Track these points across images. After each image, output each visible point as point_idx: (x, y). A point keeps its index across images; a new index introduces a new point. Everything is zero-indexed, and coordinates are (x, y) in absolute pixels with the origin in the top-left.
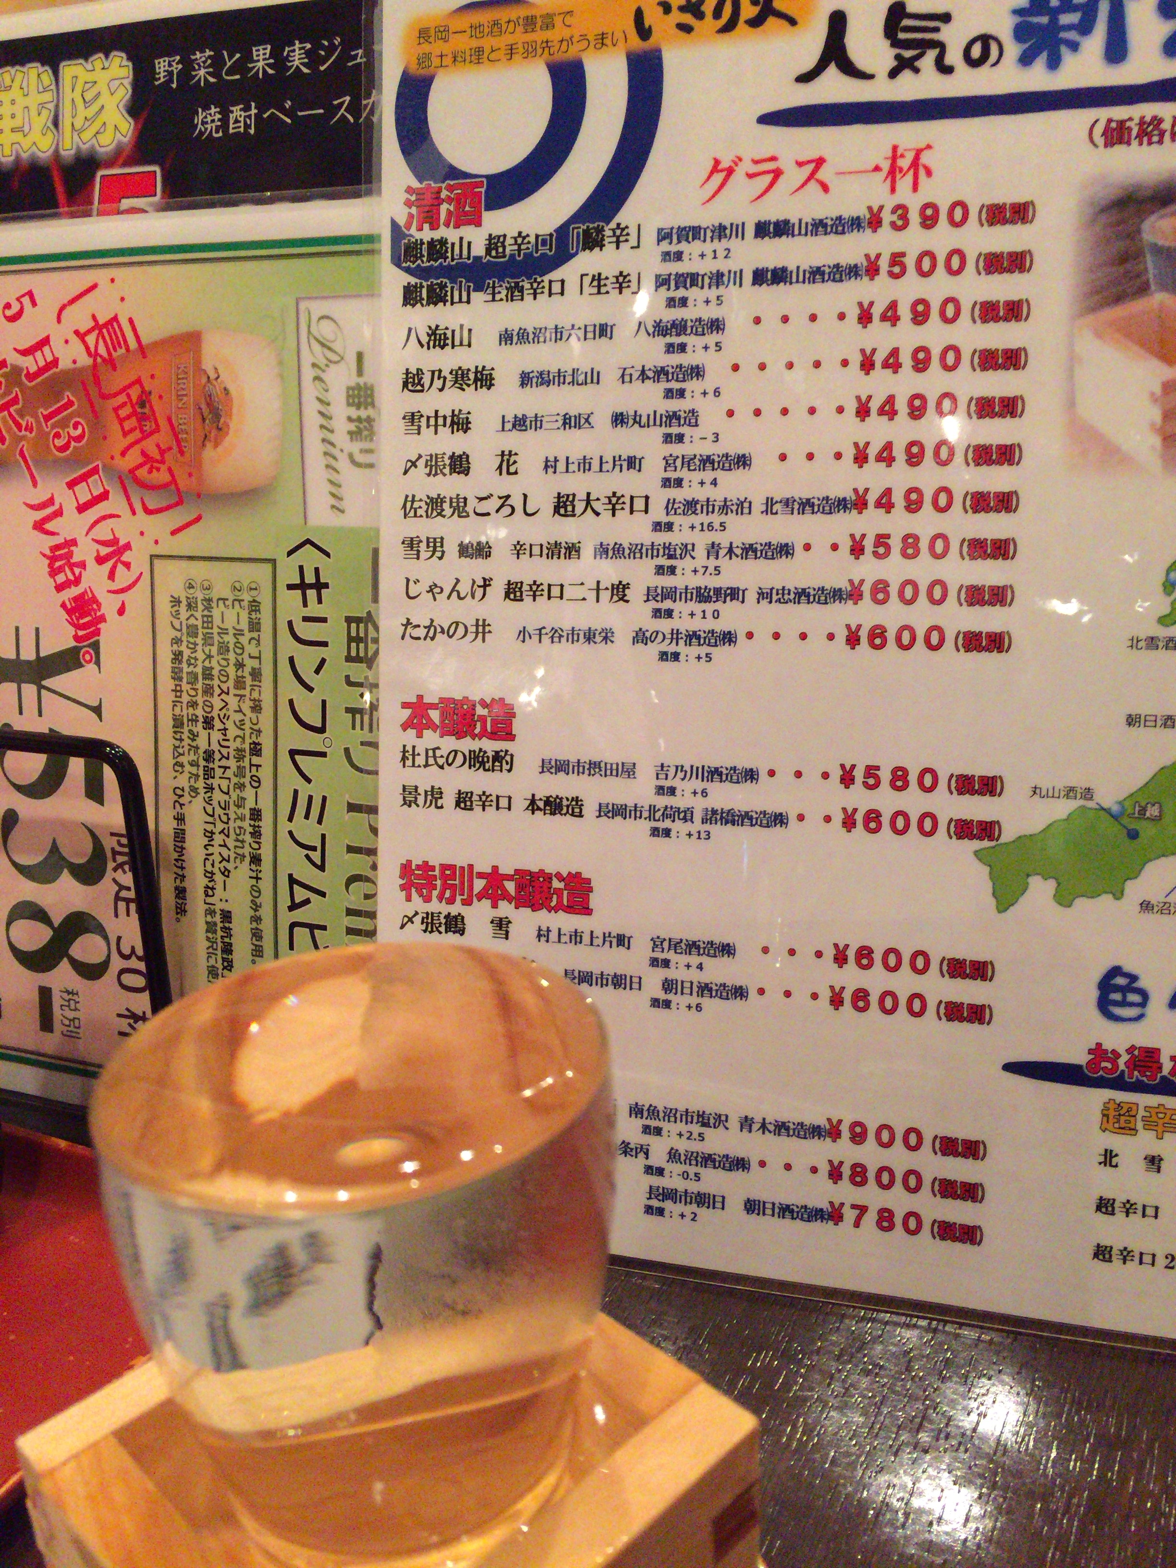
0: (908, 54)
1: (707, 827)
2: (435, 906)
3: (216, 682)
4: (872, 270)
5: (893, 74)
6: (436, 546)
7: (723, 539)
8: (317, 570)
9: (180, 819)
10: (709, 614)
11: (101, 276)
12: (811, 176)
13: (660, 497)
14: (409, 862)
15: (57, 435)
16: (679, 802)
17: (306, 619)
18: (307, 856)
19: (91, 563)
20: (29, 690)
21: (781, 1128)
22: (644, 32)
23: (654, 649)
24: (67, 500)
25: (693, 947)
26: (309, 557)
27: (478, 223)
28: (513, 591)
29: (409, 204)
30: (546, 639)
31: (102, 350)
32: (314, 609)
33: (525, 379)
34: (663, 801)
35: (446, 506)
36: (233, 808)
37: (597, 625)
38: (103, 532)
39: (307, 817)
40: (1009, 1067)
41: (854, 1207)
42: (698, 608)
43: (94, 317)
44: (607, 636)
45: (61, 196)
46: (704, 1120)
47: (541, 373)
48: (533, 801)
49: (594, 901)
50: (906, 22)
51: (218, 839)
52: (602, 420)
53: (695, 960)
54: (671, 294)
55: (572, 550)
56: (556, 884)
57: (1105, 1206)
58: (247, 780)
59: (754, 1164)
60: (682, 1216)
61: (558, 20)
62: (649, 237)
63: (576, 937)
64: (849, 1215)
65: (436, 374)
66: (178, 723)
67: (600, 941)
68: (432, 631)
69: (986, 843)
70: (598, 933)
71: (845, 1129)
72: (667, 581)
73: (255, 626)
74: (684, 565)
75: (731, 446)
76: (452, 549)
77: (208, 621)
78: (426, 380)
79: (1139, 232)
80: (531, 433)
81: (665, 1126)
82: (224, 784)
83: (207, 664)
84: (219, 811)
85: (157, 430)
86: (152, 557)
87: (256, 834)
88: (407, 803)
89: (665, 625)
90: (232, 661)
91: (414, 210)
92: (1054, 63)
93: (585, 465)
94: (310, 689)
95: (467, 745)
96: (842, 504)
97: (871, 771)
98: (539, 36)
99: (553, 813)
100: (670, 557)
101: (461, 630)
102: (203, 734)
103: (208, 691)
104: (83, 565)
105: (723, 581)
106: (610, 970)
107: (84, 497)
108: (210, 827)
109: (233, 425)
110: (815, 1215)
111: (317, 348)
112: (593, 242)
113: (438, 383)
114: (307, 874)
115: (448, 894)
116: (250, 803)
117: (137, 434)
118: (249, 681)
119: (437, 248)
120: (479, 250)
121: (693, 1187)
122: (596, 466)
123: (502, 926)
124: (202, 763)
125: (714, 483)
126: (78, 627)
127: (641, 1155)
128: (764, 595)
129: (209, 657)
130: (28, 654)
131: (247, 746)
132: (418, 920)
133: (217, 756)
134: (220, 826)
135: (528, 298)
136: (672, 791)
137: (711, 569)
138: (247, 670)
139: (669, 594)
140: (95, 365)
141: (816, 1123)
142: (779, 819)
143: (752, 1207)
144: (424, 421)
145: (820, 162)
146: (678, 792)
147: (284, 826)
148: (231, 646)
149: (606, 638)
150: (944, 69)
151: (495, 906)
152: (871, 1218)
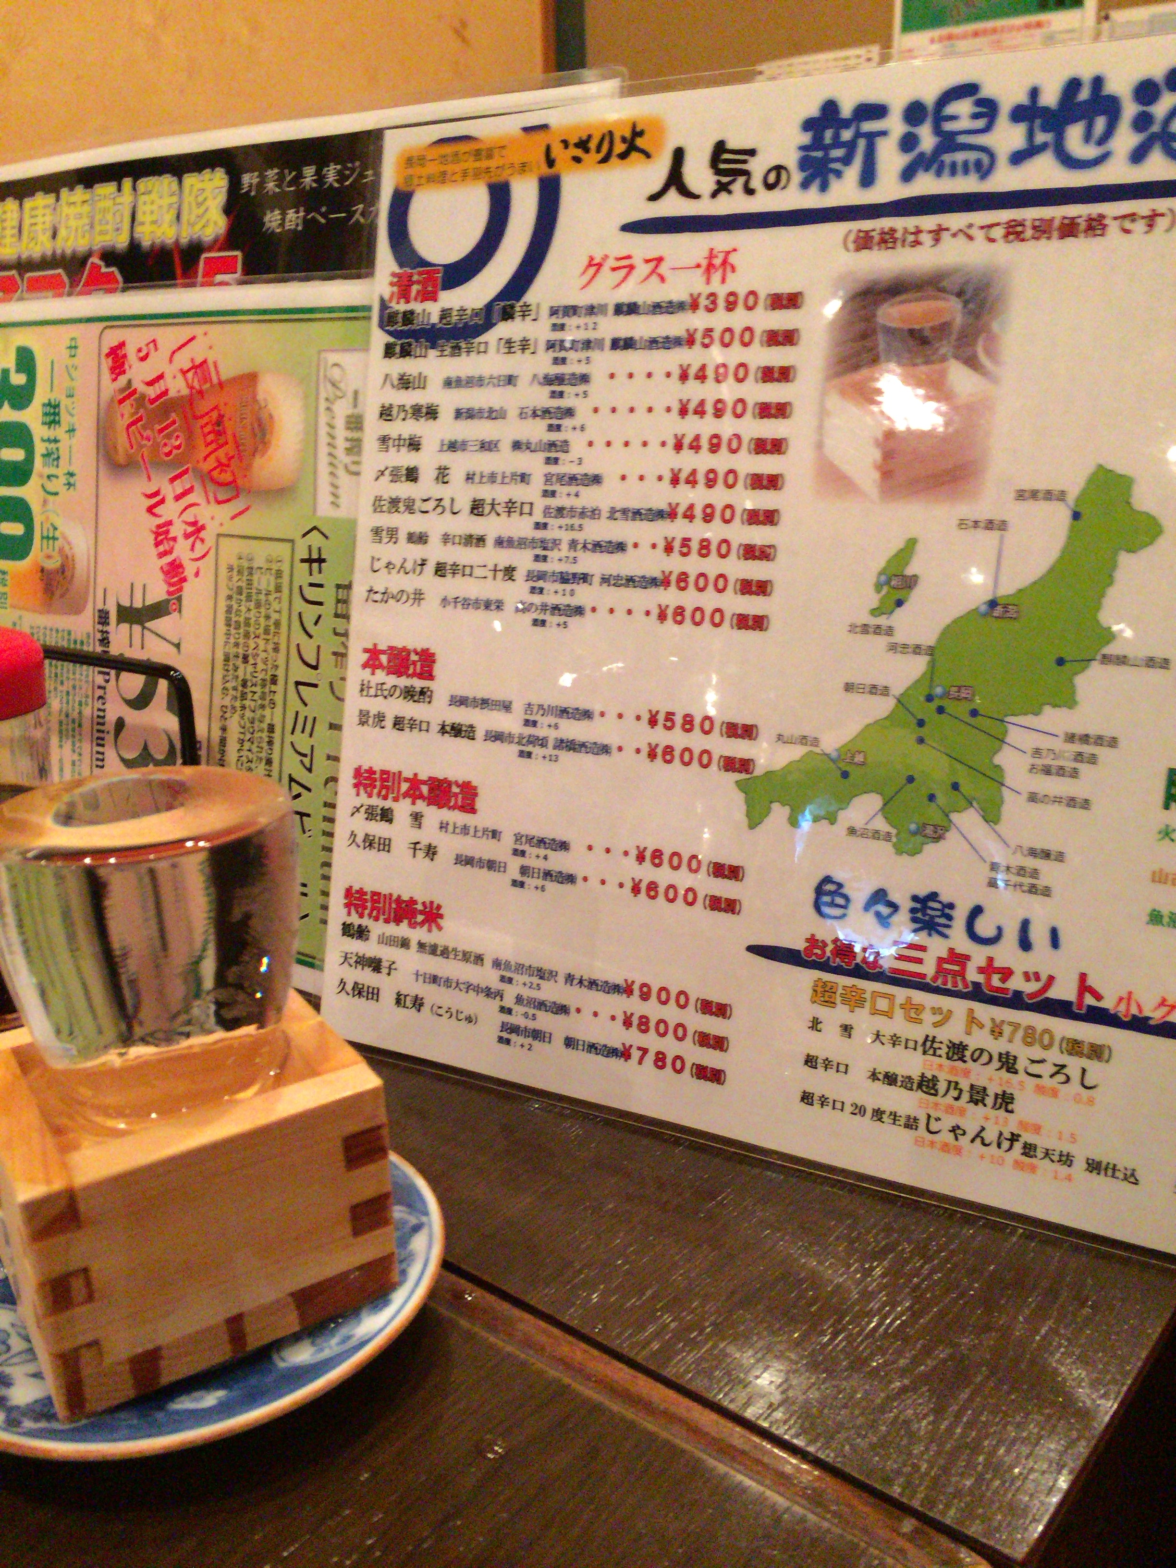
0: (725, 180)
1: (556, 752)
2: (375, 801)
3: (251, 629)
4: (690, 341)
5: (714, 195)
6: (393, 533)
7: (580, 537)
8: (320, 549)
9: (224, 729)
10: (567, 593)
11: (198, 330)
12: (653, 271)
13: (540, 503)
14: (360, 767)
15: (165, 444)
16: (540, 732)
17: (311, 585)
18: (301, 761)
19: (181, 539)
20: (137, 628)
21: (593, 984)
22: (551, 163)
23: (528, 618)
24: (169, 491)
25: (542, 842)
26: (315, 539)
27: (435, 299)
28: (440, 570)
29: (392, 284)
30: (459, 605)
31: (196, 385)
32: (317, 578)
33: (459, 414)
34: (529, 731)
35: (401, 505)
36: (257, 723)
37: (493, 597)
38: (189, 516)
39: (303, 732)
40: (751, 949)
41: (639, 1048)
42: (560, 587)
43: (192, 360)
44: (499, 605)
45: (179, 272)
46: (541, 974)
47: (469, 409)
48: (443, 727)
49: (480, 803)
50: (726, 156)
51: (247, 745)
52: (505, 446)
53: (542, 852)
54: (556, 355)
55: (480, 540)
56: (455, 790)
57: (810, 1061)
58: (266, 702)
59: (573, 1010)
60: (522, 1046)
61: (496, 152)
62: (545, 312)
63: (465, 830)
64: (636, 1054)
65: (402, 407)
66: (227, 659)
67: (480, 834)
68: (387, 596)
69: (743, 776)
70: (480, 828)
71: (636, 987)
72: (541, 567)
73: (278, 589)
74: (553, 555)
75: (589, 468)
76: (402, 536)
77: (250, 583)
78: (395, 411)
79: (874, 316)
80: (459, 453)
81: (516, 977)
82: (253, 704)
83: (247, 615)
84: (248, 725)
85: (226, 443)
86: (219, 535)
87: (270, 743)
88: (362, 723)
89: (537, 599)
90: (263, 614)
91: (395, 289)
92: (824, 187)
93: (492, 478)
94: (310, 636)
95: (404, 682)
96: (660, 515)
97: (669, 717)
98: (484, 164)
99: (456, 736)
100: (545, 549)
101: (404, 598)
102: (242, 667)
103: (247, 635)
104: (174, 539)
105: (579, 569)
106: (486, 857)
107: (179, 490)
108: (242, 737)
109: (274, 442)
110: (613, 1052)
111: (329, 386)
112: (507, 315)
113: (402, 415)
114: (301, 774)
115: (384, 792)
116: (268, 720)
117: (214, 446)
118: (272, 628)
119: (408, 317)
120: (435, 319)
121: (532, 1025)
122: (499, 479)
123: (417, 818)
124: (240, 688)
125: (577, 495)
126: (171, 585)
127: (498, 998)
128: (605, 580)
129: (249, 610)
130: (138, 604)
131: (268, 677)
132: (363, 810)
133: (249, 684)
134: (248, 736)
135: (464, 355)
136: (534, 724)
137: (571, 560)
138: (272, 621)
139: (541, 576)
140: (191, 395)
141: (617, 982)
142: (605, 749)
143: (570, 1042)
144: (391, 442)
145: (660, 260)
146: (538, 725)
147: (289, 738)
148: (263, 602)
149: (498, 607)
150: (749, 191)
151: (413, 803)
152: (650, 1058)
